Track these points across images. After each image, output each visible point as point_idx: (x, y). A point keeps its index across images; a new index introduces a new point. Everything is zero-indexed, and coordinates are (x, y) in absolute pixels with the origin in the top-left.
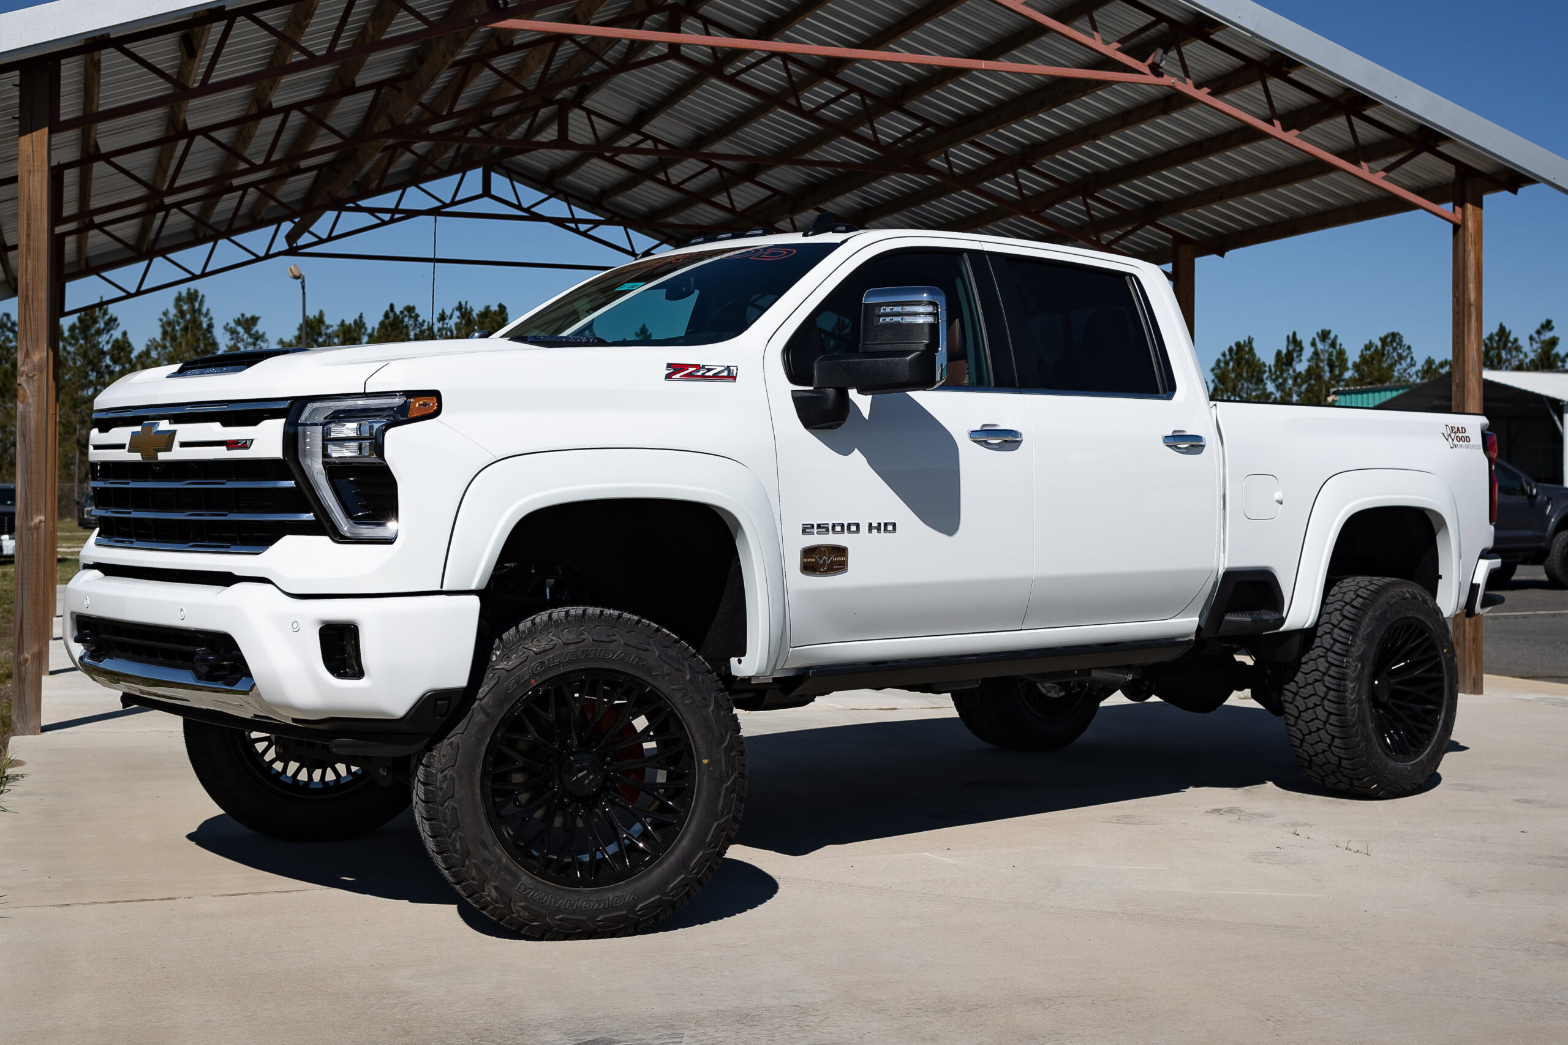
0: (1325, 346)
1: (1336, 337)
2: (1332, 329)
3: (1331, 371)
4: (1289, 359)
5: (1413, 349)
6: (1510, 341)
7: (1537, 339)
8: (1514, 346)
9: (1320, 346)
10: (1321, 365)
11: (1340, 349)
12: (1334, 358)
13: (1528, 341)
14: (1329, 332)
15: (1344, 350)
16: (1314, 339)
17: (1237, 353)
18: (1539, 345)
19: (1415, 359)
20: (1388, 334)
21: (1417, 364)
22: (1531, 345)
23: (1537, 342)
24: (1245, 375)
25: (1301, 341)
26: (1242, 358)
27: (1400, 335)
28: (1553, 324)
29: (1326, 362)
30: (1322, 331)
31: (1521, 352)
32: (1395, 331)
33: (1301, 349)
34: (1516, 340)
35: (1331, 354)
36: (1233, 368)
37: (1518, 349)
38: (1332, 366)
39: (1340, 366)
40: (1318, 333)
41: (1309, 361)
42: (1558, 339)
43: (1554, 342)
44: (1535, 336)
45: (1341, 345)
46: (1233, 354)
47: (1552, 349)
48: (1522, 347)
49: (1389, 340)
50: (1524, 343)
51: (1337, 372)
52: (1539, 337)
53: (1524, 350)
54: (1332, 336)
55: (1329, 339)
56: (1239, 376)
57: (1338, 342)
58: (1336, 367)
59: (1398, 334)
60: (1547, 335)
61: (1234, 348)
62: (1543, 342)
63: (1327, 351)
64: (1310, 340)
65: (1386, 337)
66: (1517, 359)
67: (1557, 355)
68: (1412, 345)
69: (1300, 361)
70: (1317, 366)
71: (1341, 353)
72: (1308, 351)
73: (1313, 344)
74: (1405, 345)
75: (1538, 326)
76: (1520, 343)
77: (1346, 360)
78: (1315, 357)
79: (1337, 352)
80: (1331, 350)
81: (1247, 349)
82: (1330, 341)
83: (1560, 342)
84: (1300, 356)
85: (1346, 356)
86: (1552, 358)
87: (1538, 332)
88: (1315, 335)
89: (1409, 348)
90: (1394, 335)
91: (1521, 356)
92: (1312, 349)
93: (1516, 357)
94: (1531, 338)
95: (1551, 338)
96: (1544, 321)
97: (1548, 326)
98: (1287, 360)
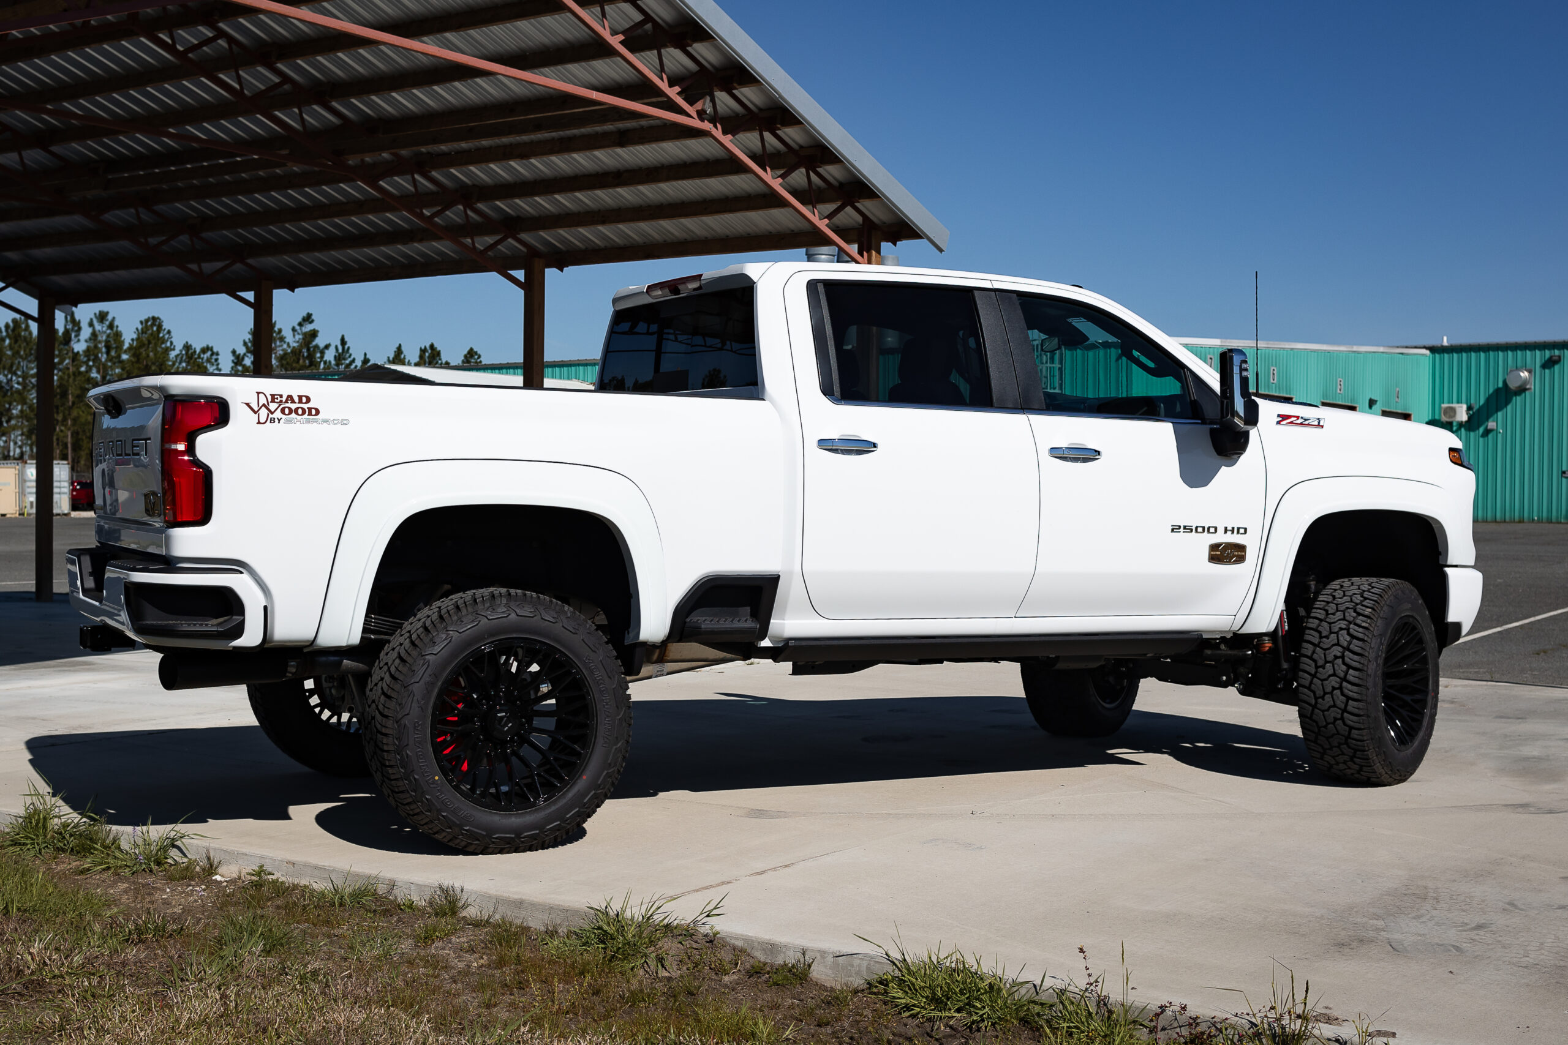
0: (103, 327)
1: (114, 318)
2: (110, 311)
3: (108, 353)
4: (67, 339)
5: (172, 334)
6: (275, 331)
7: (299, 331)
8: (278, 336)
9: (98, 327)
10: (100, 346)
11: (117, 331)
12: (111, 339)
13: (291, 332)
14: (107, 313)
15: (120, 332)
16: (91, 320)
17: (13, 330)
18: (301, 337)
19: (174, 344)
20: (149, 318)
21: (176, 348)
22: (294, 336)
23: (298, 334)
24: (22, 353)
25: (79, 321)
26: (19, 335)
27: (160, 319)
28: (313, 317)
29: (103, 344)
30: (100, 312)
31: (285, 342)
32: (156, 316)
33: (80, 329)
34: (280, 331)
35: (108, 336)
36: (10, 345)
37: (282, 339)
38: (108, 348)
39: (117, 348)
40: (95, 314)
41: (86, 341)
42: (318, 331)
43: (314, 334)
44: (298, 328)
45: (117, 327)
46: (10, 331)
47: (313, 341)
48: (285, 338)
49: (149, 323)
50: (287, 334)
51: (113, 353)
52: (301, 329)
53: (287, 340)
54: (110, 317)
55: (107, 320)
56: (16, 354)
57: (116, 323)
58: (113, 348)
59: (158, 318)
60: (308, 328)
61: (11, 324)
62: (305, 334)
63: (105, 332)
64: (88, 320)
65: (147, 321)
66: (281, 348)
67: (317, 346)
68: (172, 330)
69: (79, 341)
70: (96, 347)
71: (118, 335)
72: (86, 333)
73: (91, 324)
74: (165, 329)
75: (300, 319)
76: (284, 333)
77: (123, 342)
78: (93, 338)
79: (114, 334)
80: (109, 331)
81: (23, 326)
82: (107, 323)
83: (319, 335)
84: (77, 336)
85: (123, 339)
86: (312, 349)
87: (300, 324)
88: (93, 316)
89: (169, 332)
90: (154, 319)
91: (285, 346)
92: (90, 330)
93: (279, 346)
94: (294, 330)
95: (311, 331)
96: (305, 314)
97: (308, 319)
98: (64, 339)
